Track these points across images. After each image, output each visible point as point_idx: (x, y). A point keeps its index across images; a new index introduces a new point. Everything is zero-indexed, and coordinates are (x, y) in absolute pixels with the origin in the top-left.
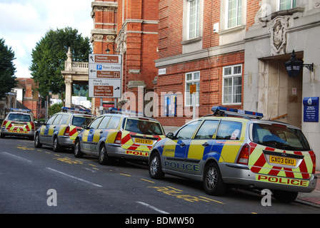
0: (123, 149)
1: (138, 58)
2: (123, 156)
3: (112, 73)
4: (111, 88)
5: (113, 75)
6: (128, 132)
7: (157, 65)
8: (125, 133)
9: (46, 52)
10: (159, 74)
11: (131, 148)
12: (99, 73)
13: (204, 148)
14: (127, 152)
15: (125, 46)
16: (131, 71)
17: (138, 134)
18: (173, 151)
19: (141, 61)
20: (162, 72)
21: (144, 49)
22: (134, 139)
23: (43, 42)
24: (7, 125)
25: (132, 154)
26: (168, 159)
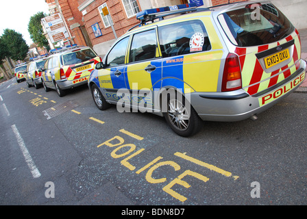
0: (70, 81)
1: (69, 11)
2: (73, 86)
3: (59, 25)
4: (62, 33)
5: (59, 26)
6: (68, 67)
7: (80, 10)
8: (65, 68)
9: (34, 28)
10: (84, 14)
11: (76, 78)
12: (51, 28)
13: (149, 73)
14: (74, 82)
15: (60, 7)
16: (68, 20)
17: (76, 65)
18: (109, 81)
19: (72, 12)
20: (84, 13)
21: (71, 4)
22: (75, 69)
23: (30, 23)
24: (17, 75)
25: (78, 82)
26: (108, 90)
